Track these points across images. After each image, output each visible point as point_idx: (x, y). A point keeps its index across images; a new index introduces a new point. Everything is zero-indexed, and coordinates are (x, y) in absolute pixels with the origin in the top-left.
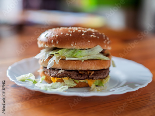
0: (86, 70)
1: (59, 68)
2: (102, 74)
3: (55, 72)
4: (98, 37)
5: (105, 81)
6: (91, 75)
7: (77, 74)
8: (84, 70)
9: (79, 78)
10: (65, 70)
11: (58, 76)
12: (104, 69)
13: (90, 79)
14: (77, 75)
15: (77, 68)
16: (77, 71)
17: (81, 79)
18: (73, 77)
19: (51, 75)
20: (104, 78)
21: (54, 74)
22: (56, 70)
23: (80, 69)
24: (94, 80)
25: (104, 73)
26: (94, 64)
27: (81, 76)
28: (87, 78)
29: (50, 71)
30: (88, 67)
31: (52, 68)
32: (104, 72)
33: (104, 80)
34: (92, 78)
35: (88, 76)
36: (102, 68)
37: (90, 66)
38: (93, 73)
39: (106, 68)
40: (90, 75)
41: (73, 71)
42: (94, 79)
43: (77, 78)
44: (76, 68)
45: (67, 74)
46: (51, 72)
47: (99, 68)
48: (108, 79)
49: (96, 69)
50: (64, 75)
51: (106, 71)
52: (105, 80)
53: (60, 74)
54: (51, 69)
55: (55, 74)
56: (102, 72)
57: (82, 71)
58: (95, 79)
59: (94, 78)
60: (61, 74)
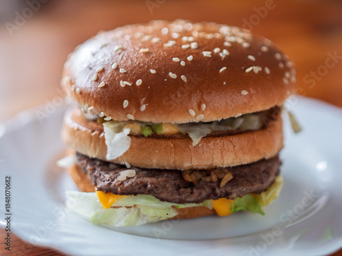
0: (205, 168)
1: (122, 163)
2: (258, 177)
3: (107, 176)
5: (268, 198)
6: (223, 184)
7: (178, 182)
8: (200, 168)
9: (183, 197)
10: (138, 168)
11: (117, 190)
12: (263, 161)
13: (221, 197)
14: (178, 188)
15: (178, 163)
16: (177, 173)
17: (188, 200)
18: (163, 196)
19: (96, 185)
20: (266, 190)
21: (107, 183)
22: (111, 166)
23: (187, 165)
24: (233, 199)
25: (264, 172)
26: (231, 147)
27: (189, 190)
28: (208, 197)
29: (94, 170)
30: (213, 159)
31: (100, 161)
32: (263, 168)
33: (263, 195)
34: (227, 195)
35: (214, 190)
36: (256, 158)
37: (220, 155)
38: (228, 177)
39: (268, 155)
40: (219, 187)
42: (231, 196)
44: (174, 162)
45: (145, 186)
46: (96, 173)
47: (247, 159)
48: (277, 191)
49: (237, 163)
50: (137, 187)
51: (270, 164)
52: (267, 195)
53: (122, 183)
54: (98, 163)
55: (110, 184)
56: (258, 169)
57: (192, 171)
58: (234, 195)
59: (231, 193)
60: (126, 185)
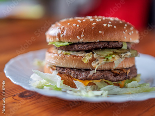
0: (120, 68)
1: (88, 68)
3: (84, 74)
4: (115, 27)
6: (128, 73)
11: (91, 78)
22: (82, 70)
30: (122, 64)
31: (76, 69)
38: (129, 71)
41: (106, 70)
43: (115, 79)
53: (92, 76)
55: (86, 76)
